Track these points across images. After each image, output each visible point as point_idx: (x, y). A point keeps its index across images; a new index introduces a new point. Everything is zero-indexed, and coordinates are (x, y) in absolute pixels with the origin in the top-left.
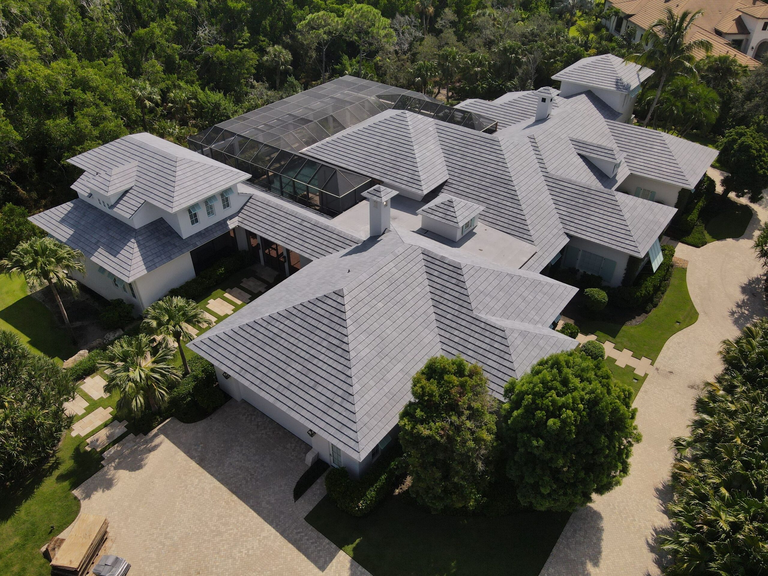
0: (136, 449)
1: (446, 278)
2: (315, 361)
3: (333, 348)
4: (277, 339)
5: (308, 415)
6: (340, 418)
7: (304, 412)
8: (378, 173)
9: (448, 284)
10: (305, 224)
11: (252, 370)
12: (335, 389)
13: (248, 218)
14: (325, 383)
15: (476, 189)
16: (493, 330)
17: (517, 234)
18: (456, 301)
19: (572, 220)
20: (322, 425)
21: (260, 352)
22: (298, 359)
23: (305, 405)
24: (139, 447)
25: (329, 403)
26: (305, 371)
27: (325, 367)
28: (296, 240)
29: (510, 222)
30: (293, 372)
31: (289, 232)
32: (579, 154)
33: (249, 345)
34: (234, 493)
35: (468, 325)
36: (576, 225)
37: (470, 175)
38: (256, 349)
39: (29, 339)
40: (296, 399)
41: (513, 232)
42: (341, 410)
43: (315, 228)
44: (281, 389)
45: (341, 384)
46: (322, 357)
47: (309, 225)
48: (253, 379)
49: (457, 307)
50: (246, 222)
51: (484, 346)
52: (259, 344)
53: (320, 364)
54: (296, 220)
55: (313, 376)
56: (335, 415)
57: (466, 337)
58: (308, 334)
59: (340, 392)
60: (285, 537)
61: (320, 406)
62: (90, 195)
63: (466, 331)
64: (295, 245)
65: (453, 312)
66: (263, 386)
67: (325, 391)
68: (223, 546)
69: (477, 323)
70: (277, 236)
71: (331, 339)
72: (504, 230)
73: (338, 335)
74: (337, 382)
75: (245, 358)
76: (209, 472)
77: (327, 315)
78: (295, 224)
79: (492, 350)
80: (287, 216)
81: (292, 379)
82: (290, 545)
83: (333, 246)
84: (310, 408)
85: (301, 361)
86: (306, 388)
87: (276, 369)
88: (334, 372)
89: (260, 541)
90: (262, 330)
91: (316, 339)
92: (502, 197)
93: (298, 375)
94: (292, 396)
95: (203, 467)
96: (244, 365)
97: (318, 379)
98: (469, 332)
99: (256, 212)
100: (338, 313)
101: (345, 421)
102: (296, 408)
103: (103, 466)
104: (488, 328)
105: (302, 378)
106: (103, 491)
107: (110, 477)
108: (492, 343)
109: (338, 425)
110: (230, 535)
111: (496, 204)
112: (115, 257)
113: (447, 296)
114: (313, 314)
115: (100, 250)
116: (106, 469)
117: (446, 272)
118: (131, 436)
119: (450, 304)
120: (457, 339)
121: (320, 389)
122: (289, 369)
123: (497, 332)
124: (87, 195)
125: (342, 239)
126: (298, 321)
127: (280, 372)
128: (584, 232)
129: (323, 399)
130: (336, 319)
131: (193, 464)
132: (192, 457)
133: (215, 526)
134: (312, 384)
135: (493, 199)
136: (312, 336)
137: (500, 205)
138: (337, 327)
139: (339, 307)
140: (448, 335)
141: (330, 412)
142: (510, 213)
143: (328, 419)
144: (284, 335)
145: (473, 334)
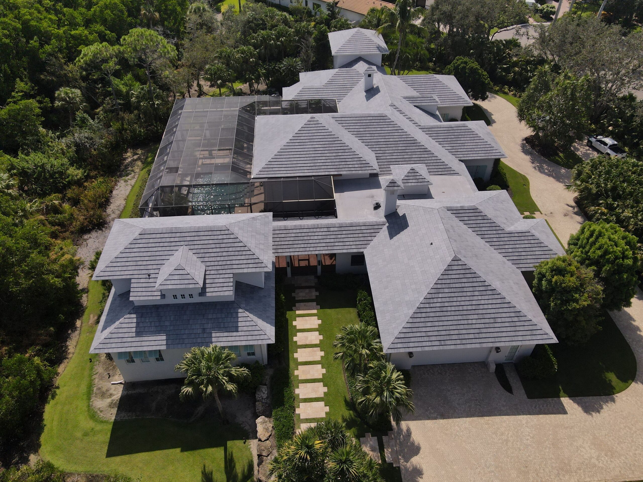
0: (400, 442)
1: (474, 218)
2: (481, 307)
3: (484, 293)
4: (445, 309)
5: (507, 339)
6: (526, 328)
7: (503, 339)
8: (334, 170)
9: (478, 222)
10: (332, 229)
11: (448, 338)
12: (508, 315)
13: (279, 247)
14: (499, 315)
15: (399, 154)
16: (524, 234)
17: (446, 173)
18: (491, 229)
19: (456, 150)
20: (520, 338)
21: (441, 323)
22: (469, 312)
23: (500, 335)
24: (400, 439)
25: (512, 324)
26: (481, 316)
27: (490, 306)
28: (337, 244)
29: (436, 167)
30: (474, 322)
31: (325, 241)
32: (415, 106)
33: (429, 324)
34: (483, 416)
35: (509, 239)
36: (461, 153)
37: (386, 146)
38: (437, 324)
39: (178, 450)
40: (491, 335)
41: (443, 173)
42: (522, 323)
43: (343, 229)
44: (477, 336)
45: (508, 310)
46: (483, 302)
47: (336, 229)
48: (453, 342)
49: (495, 232)
50: (280, 251)
51: (527, 246)
52: (436, 319)
53: (486, 307)
54: (322, 230)
55: (488, 316)
56: (521, 328)
57: (514, 246)
58: (460, 294)
59: (513, 315)
60: (534, 414)
61: (509, 329)
62: (163, 296)
63: (511, 243)
64: (338, 248)
65: (495, 236)
66: (464, 342)
67: (503, 320)
68: (517, 445)
69: (513, 235)
70: (318, 249)
71: (477, 289)
72: (437, 173)
73: (480, 284)
74: (505, 310)
75: (436, 333)
76: (456, 418)
77: (461, 276)
78: (324, 233)
79: (533, 245)
80: (312, 230)
81: (478, 326)
82: (541, 416)
83: (369, 235)
84: (504, 334)
85: (473, 312)
86: (491, 325)
87: (462, 327)
88: (498, 306)
89: (527, 427)
90: (428, 310)
91: (469, 294)
92: (419, 153)
93: (479, 321)
94: (488, 335)
95: (449, 418)
96: (439, 338)
97: (493, 316)
98: (513, 242)
99: (282, 239)
100: (468, 271)
101: (531, 328)
102: (497, 340)
103: (399, 467)
104: (520, 235)
105: (483, 321)
106: (422, 478)
107: (411, 468)
108: (529, 242)
109: (529, 333)
110: (511, 436)
111: (419, 159)
112: (238, 331)
113: (484, 229)
114: (452, 281)
115: (214, 335)
116: (402, 467)
117: (470, 215)
118: (384, 438)
119: (489, 232)
120: (510, 250)
121: (499, 320)
122: (470, 322)
123: (527, 234)
124: (159, 298)
125: (370, 227)
126: (446, 290)
127: (466, 327)
128: (468, 155)
129: (507, 324)
130: (469, 276)
131: (442, 421)
132: (436, 418)
133: (499, 439)
134: (492, 321)
135: (414, 156)
136: (464, 294)
137: (422, 159)
138: (475, 280)
139: (464, 267)
140: (504, 251)
141: (518, 328)
142: (432, 161)
143: (520, 333)
144: (446, 304)
145: (516, 242)
